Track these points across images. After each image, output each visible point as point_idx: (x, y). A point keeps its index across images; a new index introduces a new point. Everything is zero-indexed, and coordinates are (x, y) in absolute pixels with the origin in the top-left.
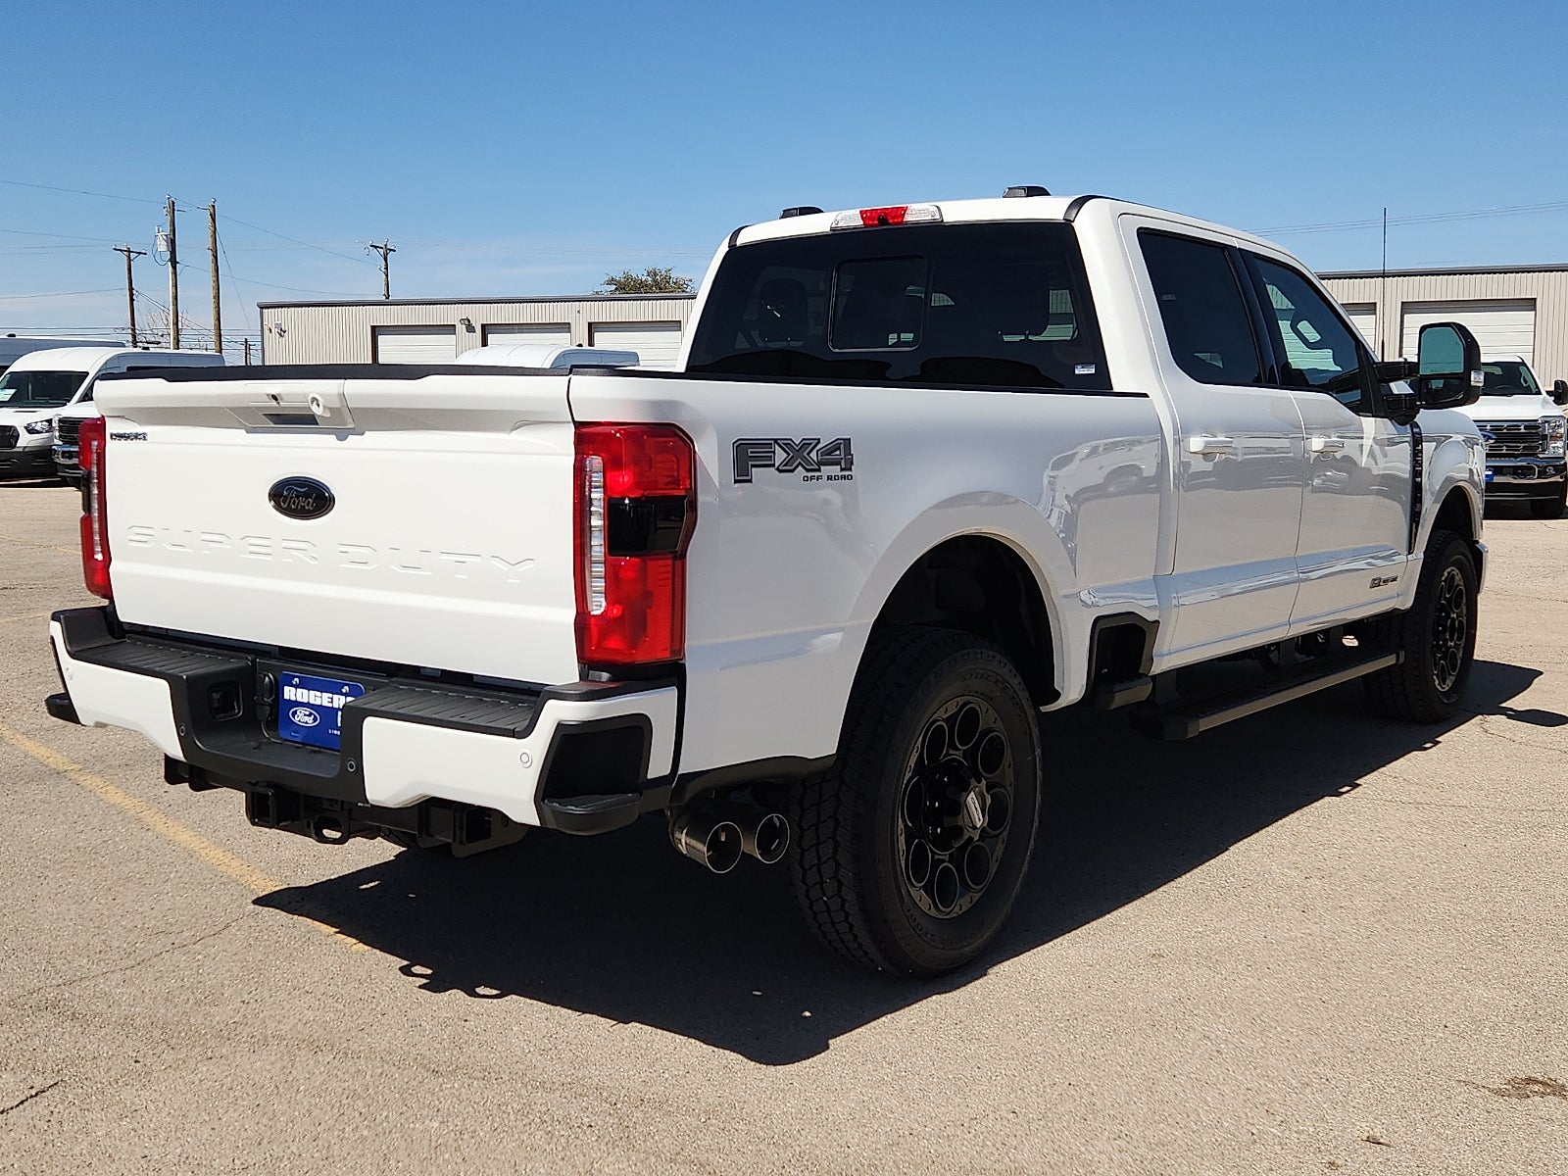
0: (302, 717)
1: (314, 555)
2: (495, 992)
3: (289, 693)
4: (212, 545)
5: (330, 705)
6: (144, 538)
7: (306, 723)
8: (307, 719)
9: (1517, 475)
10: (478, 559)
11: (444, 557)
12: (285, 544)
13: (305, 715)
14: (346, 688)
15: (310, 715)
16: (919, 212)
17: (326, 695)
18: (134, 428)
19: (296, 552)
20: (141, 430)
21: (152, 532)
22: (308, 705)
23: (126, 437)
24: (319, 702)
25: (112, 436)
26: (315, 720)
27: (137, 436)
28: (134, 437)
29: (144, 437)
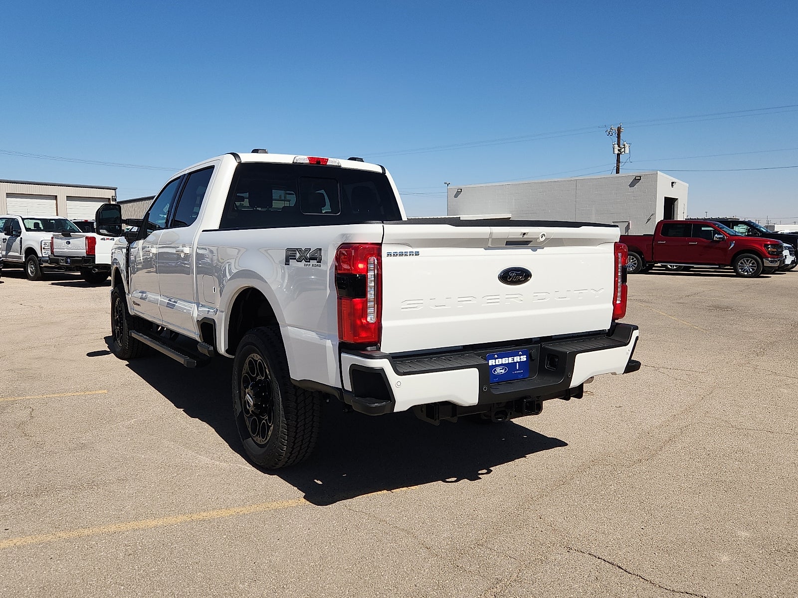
0: (499, 371)
1: (522, 299)
3: (491, 362)
5: (513, 362)
6: (416, 306)
7: (501, 372)
8: (501, 371)
10: (587, 291)
11: (575, 292)
12: (507, 296)
13: (500, 369)
14: (520, 353)
15: (503, 369)
16: (332, 162)
17: (510, 358)
18: (409, 249)
19: (512, 299)
20: (414, 250)
21: (421, 302)
22: (502, 365)
23: (401, 254)
24: (507, 362)
25: (389, 255)
26: (505, 370)
27: (411, 254)
28: (408, 254)
29: (417, 254)
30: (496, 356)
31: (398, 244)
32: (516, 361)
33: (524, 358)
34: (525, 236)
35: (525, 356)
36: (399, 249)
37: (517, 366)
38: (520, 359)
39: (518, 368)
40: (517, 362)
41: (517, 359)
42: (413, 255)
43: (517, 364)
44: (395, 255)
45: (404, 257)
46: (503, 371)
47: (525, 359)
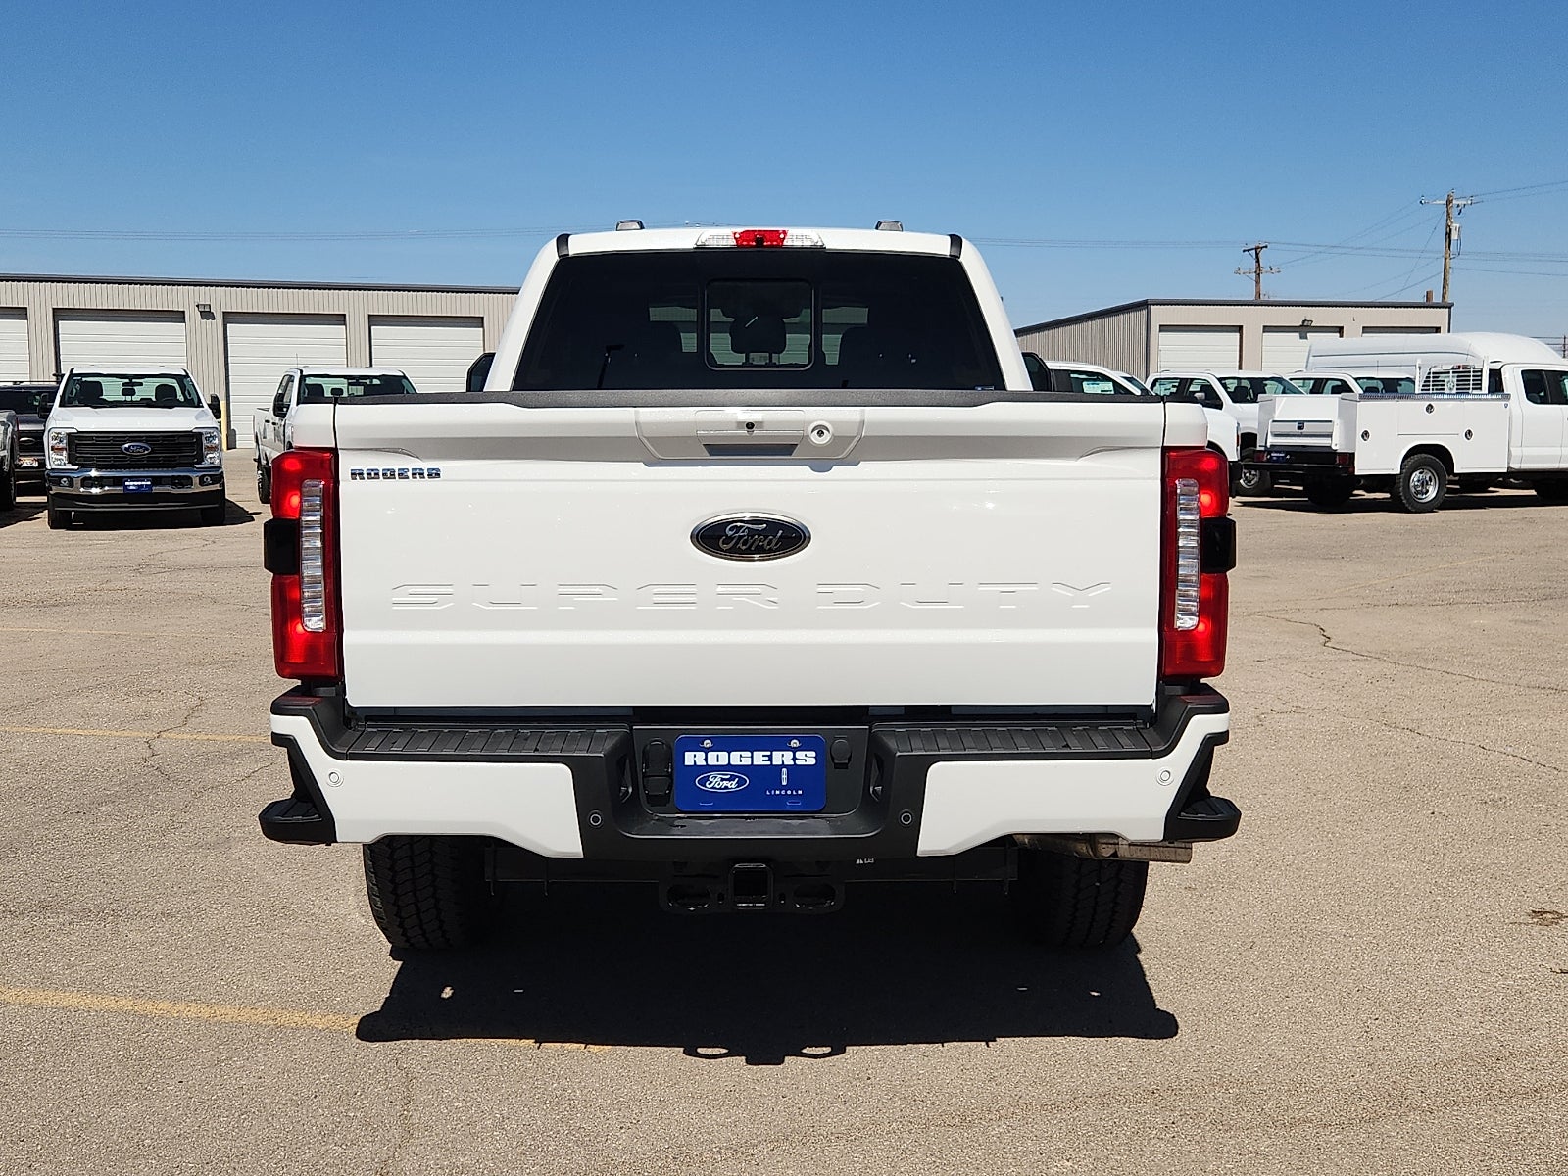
0: (720, 783)
1: (775, 598)
2: (827, 1050)
3: (693, 758)
4: (577, 598)
5: (769, 763)
6: (434, 599)
7: (726, 788)
8: (727, 784)
9: (175, 484)
10: (1034, 588)
11: (985, 588)
12: (723, 589)
14: (794, 742)
15: (731, 780)
16: (798, 237)
18: (411, 464)
19: (743, 598)
20: (426, 465)
21: (449, 590)
22: (729, 767)
23: (389, 475)
24: (747, 762)
25: (356, 475)
26: (739, 784)
27: (418, 474)
28: (409, 474)
29: (435, 474)
30: (708, 743)
31: (377, 449)
32: (777, 761)
33: (807, 758)
34: (756, 432)
35: (814, 754)
36: (381, 462)
37: (784, 776)
38: (794, 759)
39: (784, 783)
40: (783, 766)
41: (782, 758)
42: (422, 474)
43: (784, 770)
44: (373, 475)
45: (397, 482)
46: (732, 785)
47: (812, 762)
